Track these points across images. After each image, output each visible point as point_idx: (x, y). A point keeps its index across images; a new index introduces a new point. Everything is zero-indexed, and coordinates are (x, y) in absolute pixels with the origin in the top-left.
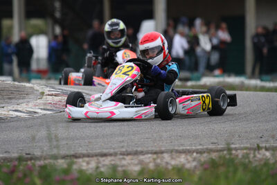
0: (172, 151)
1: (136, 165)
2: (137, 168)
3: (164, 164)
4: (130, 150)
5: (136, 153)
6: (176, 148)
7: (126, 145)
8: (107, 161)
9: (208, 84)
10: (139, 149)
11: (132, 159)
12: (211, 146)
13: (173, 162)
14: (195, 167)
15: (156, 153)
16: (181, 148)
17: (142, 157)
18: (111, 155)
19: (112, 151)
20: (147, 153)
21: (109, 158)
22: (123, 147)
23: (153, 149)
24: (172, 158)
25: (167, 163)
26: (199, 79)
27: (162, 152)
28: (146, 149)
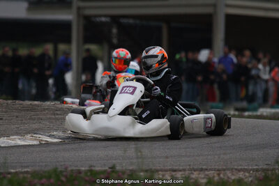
0: (232, 169)
1: (203, 178)
2: (204, 181)
3: (226, 178)
4: (195, 167)
5: (202, 170)
6: (236, 167)
7: (192, 163)
8: (179, 175)
9: (265, 114)
10: (204, 167)
11: (199, 174)
12: (265, 167)
13: (233, 178)
14: (251, 181)
15: (218, 170)
16: (240, 167)
17: (207, 173)
18: (180, 171)
19: (181, 168)
20: (211, 170)
21: (181, 173)
22: (190, 165)
23: (217, 167)
24: (233, 174)
25: (228, 177)
26: (255, 109)
27: (224, 170)
28: (210, 167)
